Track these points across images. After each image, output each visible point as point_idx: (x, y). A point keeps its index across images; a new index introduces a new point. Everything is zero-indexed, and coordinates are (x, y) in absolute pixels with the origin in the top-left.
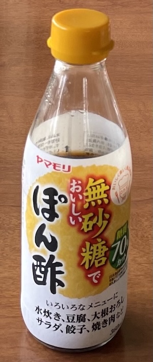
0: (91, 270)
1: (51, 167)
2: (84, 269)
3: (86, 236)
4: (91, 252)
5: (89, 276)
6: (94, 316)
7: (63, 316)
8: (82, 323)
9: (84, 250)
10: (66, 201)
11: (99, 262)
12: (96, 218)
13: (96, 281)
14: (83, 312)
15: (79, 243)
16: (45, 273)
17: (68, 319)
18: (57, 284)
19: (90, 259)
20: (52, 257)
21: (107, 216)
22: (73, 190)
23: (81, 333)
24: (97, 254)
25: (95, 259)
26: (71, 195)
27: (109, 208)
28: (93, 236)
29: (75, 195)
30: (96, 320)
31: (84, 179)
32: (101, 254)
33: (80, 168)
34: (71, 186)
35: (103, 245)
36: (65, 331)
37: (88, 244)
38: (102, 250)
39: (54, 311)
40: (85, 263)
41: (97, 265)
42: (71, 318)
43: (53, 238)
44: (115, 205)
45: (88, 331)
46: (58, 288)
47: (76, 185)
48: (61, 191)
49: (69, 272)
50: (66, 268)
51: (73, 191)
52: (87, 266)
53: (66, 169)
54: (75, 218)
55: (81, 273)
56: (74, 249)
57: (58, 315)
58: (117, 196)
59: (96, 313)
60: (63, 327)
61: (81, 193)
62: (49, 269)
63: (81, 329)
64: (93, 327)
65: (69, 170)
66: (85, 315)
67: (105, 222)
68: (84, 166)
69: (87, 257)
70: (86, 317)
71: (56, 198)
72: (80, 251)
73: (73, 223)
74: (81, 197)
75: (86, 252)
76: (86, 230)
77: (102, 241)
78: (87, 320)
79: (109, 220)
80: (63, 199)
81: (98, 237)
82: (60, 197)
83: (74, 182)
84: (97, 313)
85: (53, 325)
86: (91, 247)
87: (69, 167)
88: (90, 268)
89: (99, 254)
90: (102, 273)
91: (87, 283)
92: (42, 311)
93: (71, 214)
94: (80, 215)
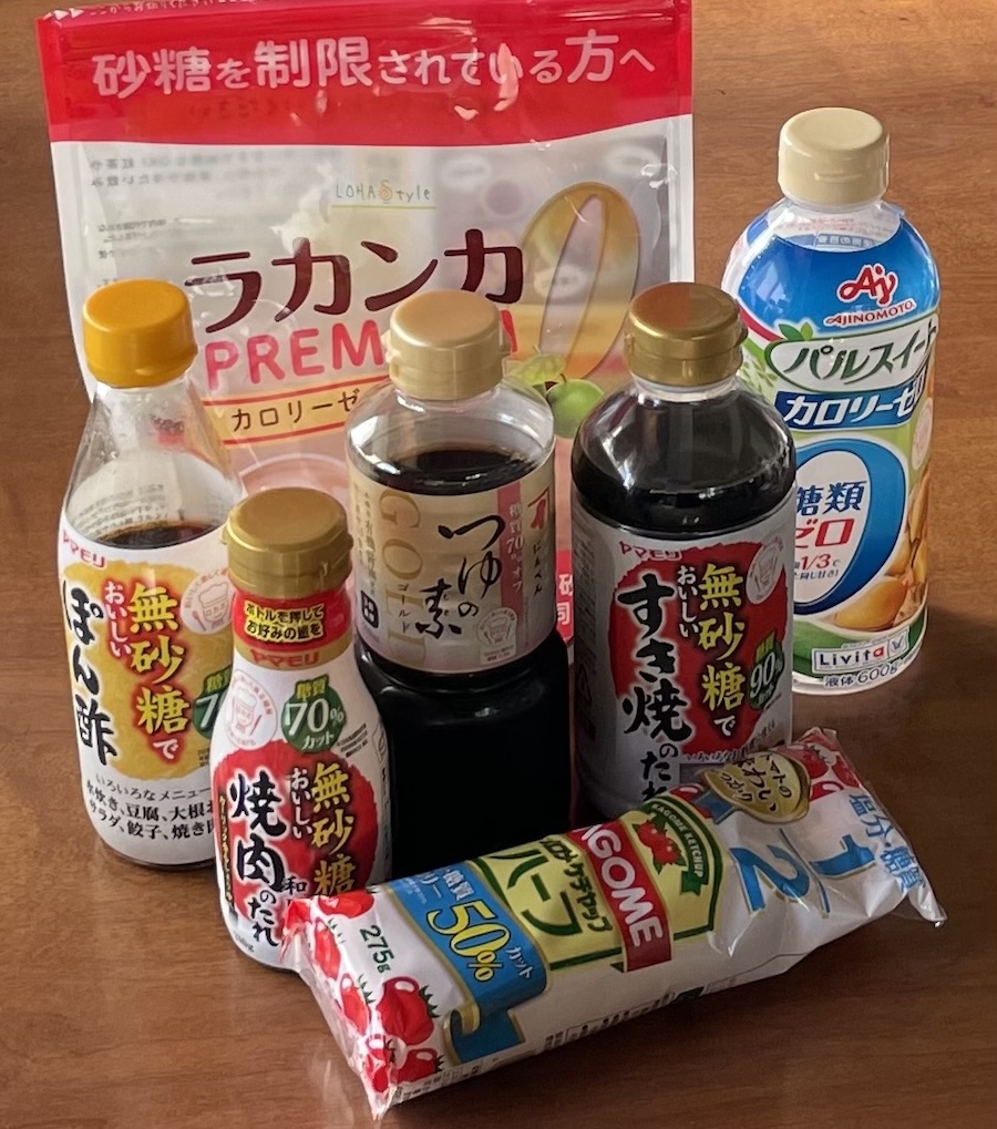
0: (158, 736)
1: (78, 553)
2: (145, 732)
3: (143, 679)
4: (155, 707)
5: (157, 745)
6: (174, 814)
7: (122, 805)
8: (152, 822)
9: (141, 701)
10: (101, 616)
11: (173, 725)
12: (156, 650)
13: (170, 756)
14: (153, 804)
15: (132, 688)
16: (89, 726)
17: (129, 809)
18: (106, 749)
19: (155, 717)
20: (94, 705)
21: (179, 650)
22: (110, 598)
23: (153, 837)
24: (166, 711)
25: (164, 719)
26: (109, 607)
27: (181, 637)
28: (154, 680)
29: (115, 607)
30: (179, 822)
31: (127, 582)
32: (175, 711)
33: (120, 565)
34: (107, 593)
35: (176, 697)
36: (126, 829)
37: (147, 692)
38: (175, 705)
39: (108, 793)
40: (145, 723)
41: (168, 729)
42: (133, 810)
43: (92, 672)
44: (196, 634)
45: (166, 837)
46: (108, 756)
47: (114, 591)
48: (93, 596)
49: (121, 732)
50: (117, 725)
51: (111, 601)
52: (150, 729)
53: (99, 562)
54: (119, 645)
55: (142, 739)
56: (124, 698)
57: (113, 801)
58: (197, 617)
59: (177, 808)
60: (124, 822)
61: (124, 605)
62: (93, 722)
63: (153, 831)
64: (174, 830)
65: (102, 566)
66: (156, 810)
67: (176, 661)
68: (128, 561)
69: (148, 716)
70: (158, 813)
71: (87, 607)
72: (135, 703)
73: (117, 653)
74: (124, 613)
75: (144, 705)
76: (140, 669)
77: (174, 690)
78: (160, 818)
79: (184, 657)
80: (96, 610)
81: (165, 682)
82: (93, 607)
83: (111, 587)
84: (180, 809)
85: (109, 817)
86: (154, 698)
87: (103, 559)
88: (154, 733)
89: (171, 710)
90: (180, 743)
91: (153, 756)
92: (94, 790)
93: (111, 639)
94: (127, 643)
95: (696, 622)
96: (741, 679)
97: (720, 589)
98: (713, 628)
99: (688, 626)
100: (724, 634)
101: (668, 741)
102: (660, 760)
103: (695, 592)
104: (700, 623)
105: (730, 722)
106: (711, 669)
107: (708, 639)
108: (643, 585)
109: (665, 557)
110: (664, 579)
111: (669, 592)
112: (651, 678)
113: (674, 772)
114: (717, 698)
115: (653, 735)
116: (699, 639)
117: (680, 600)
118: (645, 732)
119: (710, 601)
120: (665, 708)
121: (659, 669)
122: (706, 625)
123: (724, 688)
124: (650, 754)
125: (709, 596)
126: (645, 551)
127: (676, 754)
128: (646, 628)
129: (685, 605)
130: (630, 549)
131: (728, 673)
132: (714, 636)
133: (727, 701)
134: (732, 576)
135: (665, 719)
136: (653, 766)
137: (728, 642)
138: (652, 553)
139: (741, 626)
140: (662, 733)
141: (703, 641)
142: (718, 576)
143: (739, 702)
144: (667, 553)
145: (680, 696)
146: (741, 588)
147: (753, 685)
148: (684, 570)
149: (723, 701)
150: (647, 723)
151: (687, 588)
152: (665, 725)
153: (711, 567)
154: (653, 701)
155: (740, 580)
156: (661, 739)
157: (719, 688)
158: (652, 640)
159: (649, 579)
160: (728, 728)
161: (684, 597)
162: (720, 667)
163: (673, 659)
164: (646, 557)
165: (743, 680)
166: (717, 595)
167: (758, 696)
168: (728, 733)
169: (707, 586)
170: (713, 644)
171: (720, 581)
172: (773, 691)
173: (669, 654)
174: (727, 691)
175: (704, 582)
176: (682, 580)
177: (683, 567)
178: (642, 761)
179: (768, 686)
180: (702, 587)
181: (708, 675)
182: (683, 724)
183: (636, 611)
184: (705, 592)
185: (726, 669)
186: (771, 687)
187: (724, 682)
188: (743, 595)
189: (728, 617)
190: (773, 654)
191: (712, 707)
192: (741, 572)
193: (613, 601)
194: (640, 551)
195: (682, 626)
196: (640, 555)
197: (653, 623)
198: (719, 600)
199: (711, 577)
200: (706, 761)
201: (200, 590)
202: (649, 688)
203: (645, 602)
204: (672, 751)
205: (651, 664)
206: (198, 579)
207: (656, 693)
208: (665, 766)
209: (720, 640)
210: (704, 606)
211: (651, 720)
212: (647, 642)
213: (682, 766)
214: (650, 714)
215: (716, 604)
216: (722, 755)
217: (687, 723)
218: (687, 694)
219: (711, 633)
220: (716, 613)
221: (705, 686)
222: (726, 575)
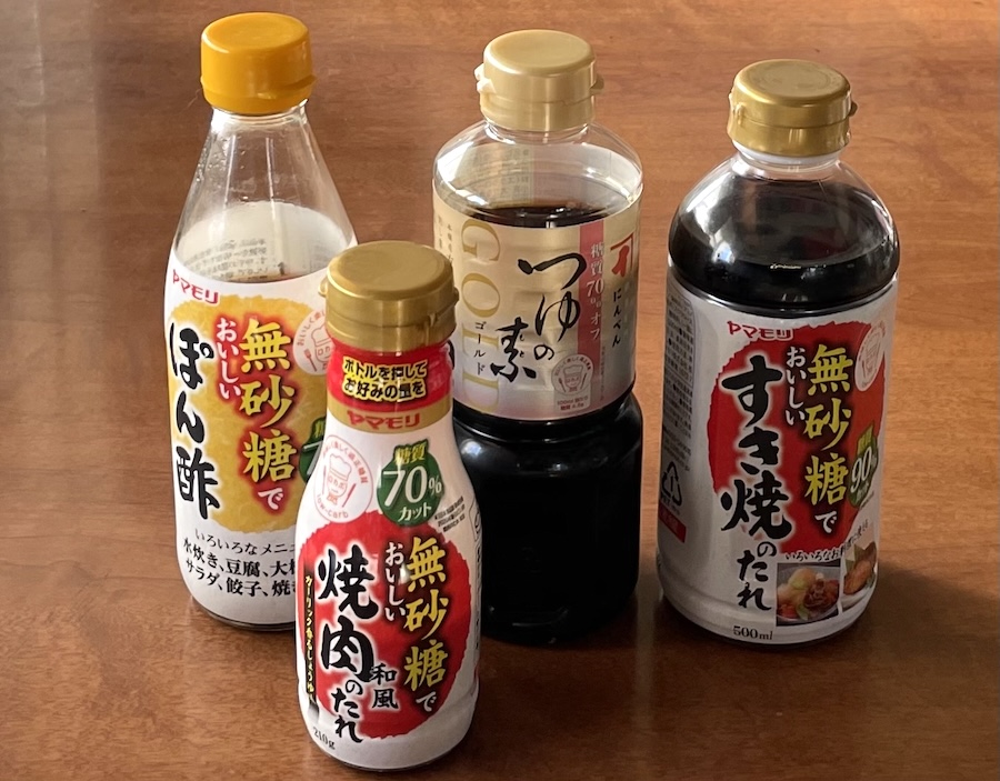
0: (264, 484)
1: (189, 291)
2: (251, 480)
3: (251, 423)
4: (262, 453)
5: (262, 494)
6: (275, 569)
7: (221, 562)
8: (253, 578)
9: (248, 447)
10: (211, 356)
11: (278, 473)
12: (266, 392)
13: (275, 507)
14: (254, 559)
15: (239, 433)
16: (190, 479)
17: (229, 564)
18: (208, 501)
19: (261, 464)
20: (198, 453)
21: (290, 391)
22: (221, 336)
23: (253, 594)
24: (272, 457)
25: (270, 466)
26: (220, 345)
27: (292, 377)
28: (263, 423)
29: (226, 346)
30: (279, 578)
31: (241, 319)
32: (282, 458)
33: (233, 299)
34: (219, 330)
35: (283, 443)
36: (225, 587)
37: (254, 437)
38: (283, 451)
39: (207, 549)
40: (251, 470)
41: (274, 478)
42: (233, 566)
43: (197, 418)
44: (306, 374)
45: (266, 594)
46: (210, 508)
47: (226, 328)
48: (204, 335)
49: (226, 482)
50: (220, 475)
51: (223, 339)
52: (255, 477)
53: (211, 298)
54: (229, 387)
55: (246, 488)
56: (231, 444)
57: (212, 557)
58: (309, 357)
59: (278, 563)
60: (222, 580)
61: (236, 343)
62: (196, 473)
63: (253, 588)
64: (274, 587)
65: (215, 301)
66: (257, 564)
67: (286, 403)
68: (242, 296)
69: (254, 462)
70: (259, 568)
71: (197, 347)
72: (242, 449)
73: (226, 396)
74: (236, 351)
75: (251, 450)
76: (249, 411)
77: (281, 435)
78: (261, 574)
79: (294, 399)
80: (206, 351)
81: (272, 427)
82: (203, 346)
83: (224, 324)
84: (281, 564)
85: (207, 575)
86: (262, 443)
87: (216, 295)
88: (260, 481)
89: (278, 456)
90: (286, 494)
91: (258, 507)
92: (192, 548)
93: (221, 380)
94: (237, 384)
95: (802, 409)
96: (844, 471)
97: (829, 371)
98: (820, 415)
99: (795, 413)
100: (831, 421)
101: (767, 538)
102: (758, 560)
103: (804, 375)
104: (807, 410)
105: (831, 518)
106: (815, 460)
107: (813, 428)
108: (750, 368)
109: (776, 337)
110: (773, 361)
111: (776, 375)
112: (752, 470)
113: (771, 572)
114: (820, 491)
115: (752, 532)
116: (805, 425)
117: (788, 385)
118: (744, 528)
119: (818, 385)
120: (766, 503)
121: (761, 460)
122: (812, 411)
123: (827, 480)
124: (747, 553)
125: (818, 380)
126: (755, 330)
127: (774, 554)
128: (751, 416)
129: (792, 389)
130: (739, 328)
131: (831, 464)
132: (820, 423)
133: (830, 494)
134: (843, 358)
135: (764, 515)
136: (750, 566)
137: (835, 431)
138: (763, 332)
139: (848, 413)
140: (761, 529)
141: (809, 428)
142: (828, 358)
143: (840, 498)
144: (779, 332)
145: (782, 490)
146: (850, 371)
147: (854, 479)
148: (794, 351)
149: (826, 495)
150: (746, 519)
151: (795, 371)
152: (765, 523)
153: (822, 348)
154: (753, 495)
155: (850, 362)
156: (760, 537)
157: (822, 480)
158: (755, 428)
159: (757, 361)
160: (829, 524)
161: (792, 381)
162: (825, 458)
163: (776, 449)
164: (755, 337)
165: (847, 472)
166: (826, 379)
167: (857, 491)
168: (828, 530)
169: (817, 370)
170: (818, 433)
171: (830, 363)
172: (868, 488)
173: (774, 444)
174: (831, 484)
175: (814, 365)
176: (791, 363)
177: (793, 348)
178: (739, 561)
179: (865, 483)
180: (811, 370)
181: (812, 467)
182: (783, 519)
183: (741, 397)
184: (814, 376)
185: (831, 460)
186: (867, 484)
187: (828, 473)
188: (851, 380)
189: (836, 402)
190: (870, 449)
191: (814, 502)
192: (851, 354)
193: (716, 387)
194: (750, 331)
195: (788, 413)
196: (749, 335)
197: (758, 409)
198: (828, 384)
199: (821, 359)
200: (804, 560)
201: (314, 326)
202: (750, 480)
203: (751, 387)
204: (770, 550)
205: (753, 455)
206: (312, 315)
207: (757, 486)
208: (763, 566)
209: (826, 428)
210: (812, 391)
211: (750, 516)
212: (750, 431)
213: (781, 566)
214: (749, 509)
215: (824, 388)
216: (822, 554)
217: (788, 519)
218: (789, 487)
219: (818, 420)
220: (824, 399)
221: (807, 478)
222: (837, 356)
